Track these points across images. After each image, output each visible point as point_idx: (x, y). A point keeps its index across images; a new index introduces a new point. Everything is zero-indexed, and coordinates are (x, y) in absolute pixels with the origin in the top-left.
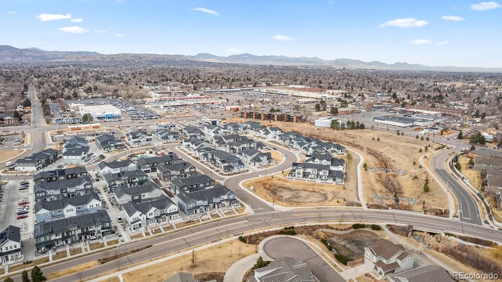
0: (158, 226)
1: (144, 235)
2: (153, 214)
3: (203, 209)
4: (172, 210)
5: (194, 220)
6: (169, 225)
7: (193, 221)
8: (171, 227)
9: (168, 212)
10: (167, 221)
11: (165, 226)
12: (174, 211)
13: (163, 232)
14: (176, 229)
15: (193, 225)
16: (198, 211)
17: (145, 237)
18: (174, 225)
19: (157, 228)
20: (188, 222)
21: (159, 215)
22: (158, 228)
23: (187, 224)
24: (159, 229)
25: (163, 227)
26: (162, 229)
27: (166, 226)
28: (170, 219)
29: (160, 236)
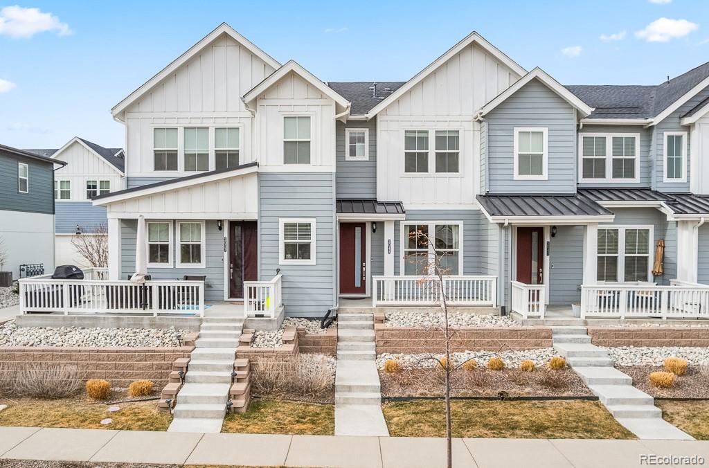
0: (541, 338)
9: (704, 177)
21: (558, 177)
25: (624, 356)
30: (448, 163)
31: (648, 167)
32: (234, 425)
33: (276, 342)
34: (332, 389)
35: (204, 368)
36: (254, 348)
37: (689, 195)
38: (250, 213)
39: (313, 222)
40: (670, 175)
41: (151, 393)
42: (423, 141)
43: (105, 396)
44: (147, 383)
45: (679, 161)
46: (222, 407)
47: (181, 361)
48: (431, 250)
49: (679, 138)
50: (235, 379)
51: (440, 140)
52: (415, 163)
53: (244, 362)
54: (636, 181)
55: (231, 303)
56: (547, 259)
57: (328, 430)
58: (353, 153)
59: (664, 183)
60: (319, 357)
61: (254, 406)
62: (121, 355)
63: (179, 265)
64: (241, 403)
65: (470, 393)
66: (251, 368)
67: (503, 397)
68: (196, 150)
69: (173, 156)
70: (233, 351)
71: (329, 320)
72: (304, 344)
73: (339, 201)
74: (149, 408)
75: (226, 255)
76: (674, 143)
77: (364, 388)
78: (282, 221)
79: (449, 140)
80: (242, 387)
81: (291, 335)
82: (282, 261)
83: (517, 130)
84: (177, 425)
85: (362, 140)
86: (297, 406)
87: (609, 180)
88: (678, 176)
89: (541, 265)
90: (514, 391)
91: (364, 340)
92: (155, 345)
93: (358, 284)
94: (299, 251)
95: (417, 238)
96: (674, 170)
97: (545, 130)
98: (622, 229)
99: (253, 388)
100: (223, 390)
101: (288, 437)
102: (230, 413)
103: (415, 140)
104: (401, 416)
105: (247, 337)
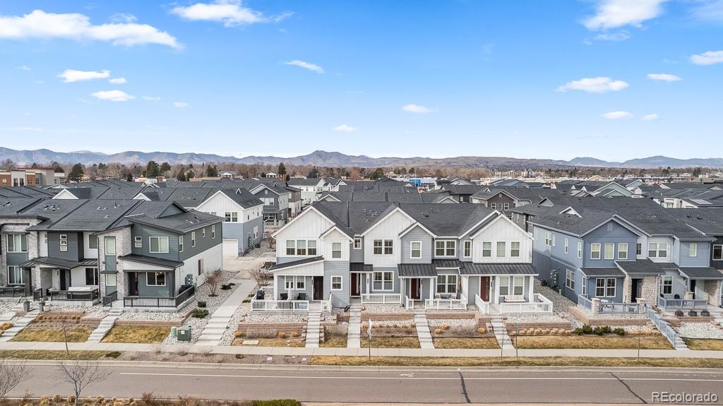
0: (411, 316)
1: (313, 336)
2: (396, 247)
3: (680, 286)
4: (501, 253)
5: (630, 329)
6: (472, 323)
7: (621, 333)
8: (481, 335)
9: (477, 256)
10: (464, 299)
11: (444, 323)
12: (508, 259)
13: (427, 348)
14: (508, 351)
15: (633, 353)
16: (651, 289)
17: (312, 347)
18: (498, 325)
19: (400, 323)
20: (586, 331)
21: (425, 258)
22: (407, 323)
23: (585, 339)
24: (410, 331)
25: (433, 323)
26: (423, 333)
27: (454, 324)
28: (485, 296)
29: (398, 362)
30: (389, 251)
31: (458, 252)
32: (322, 345)
33: (331, 320)
34: (347, 334)
35: (311, 329)
36: (325, 322)
37: (471, 262)
38: (321, 274)
39: (341, 277)
40: (466, 255)
41: (297, 336)
42: (380, 243)
43: (284, 337)
44: (296, 333)
45: (469, 250)
46: (318, 341)
47: (305, 327)
48: (383, 280)
49: (469, 243)
50: (320, 332)
51: (386, 242)
52: (377, 251)
53: (322, 327)
54: (455, 257)
55: (315, 302)
56: (421, 285)
57: (346, 347)
58: (356, 246)
59: (464, 258)
60: (344, 323)
61: (326, 340)
62: (287, 325)
63: (297, 289)
64: (323, 339)
65: (384, 335)
66: (325, 328)
67: (393, 337)
68: (301, 248)
69: (293, 250)
70: (319, 323)
71: (347, 309)
72: (339, 319)
73: (351, 264)
74: (299, 341)
75: (313, 286)
76: (467, 245)
77: (355, 334)
78: (332, 277)
79: (389, 243)
80: (322, 335)
81: (335, 317)
82: (332, 289)
83: (411, 242)
84: (307, 345)
85: (359, 241)
86: (337, 339)
87: (445, 256)
88: (469, 255)
89: (419, 287)
90: (396, 335)
91: (358, 317)
92: (296, 321)
93: (357, 292)
94: (337, 286)
95: (378, 276)
96: (467, 253)
97: (421, 242)
98: (447, 275)
99: (325, 334)
100: (318, 335)
101: (335, 348)
102: (320, 342)
103: (377, 243)
104: (365, 342)
105: (323, 319)
